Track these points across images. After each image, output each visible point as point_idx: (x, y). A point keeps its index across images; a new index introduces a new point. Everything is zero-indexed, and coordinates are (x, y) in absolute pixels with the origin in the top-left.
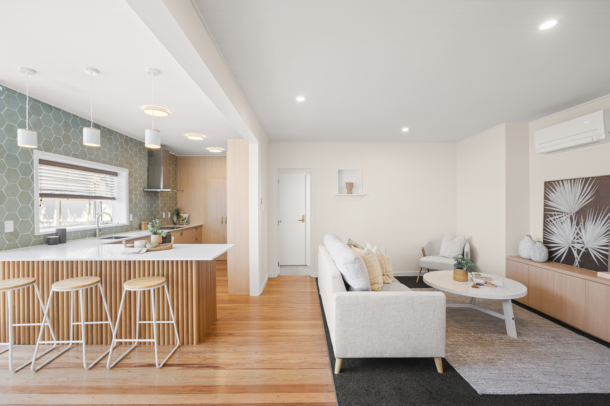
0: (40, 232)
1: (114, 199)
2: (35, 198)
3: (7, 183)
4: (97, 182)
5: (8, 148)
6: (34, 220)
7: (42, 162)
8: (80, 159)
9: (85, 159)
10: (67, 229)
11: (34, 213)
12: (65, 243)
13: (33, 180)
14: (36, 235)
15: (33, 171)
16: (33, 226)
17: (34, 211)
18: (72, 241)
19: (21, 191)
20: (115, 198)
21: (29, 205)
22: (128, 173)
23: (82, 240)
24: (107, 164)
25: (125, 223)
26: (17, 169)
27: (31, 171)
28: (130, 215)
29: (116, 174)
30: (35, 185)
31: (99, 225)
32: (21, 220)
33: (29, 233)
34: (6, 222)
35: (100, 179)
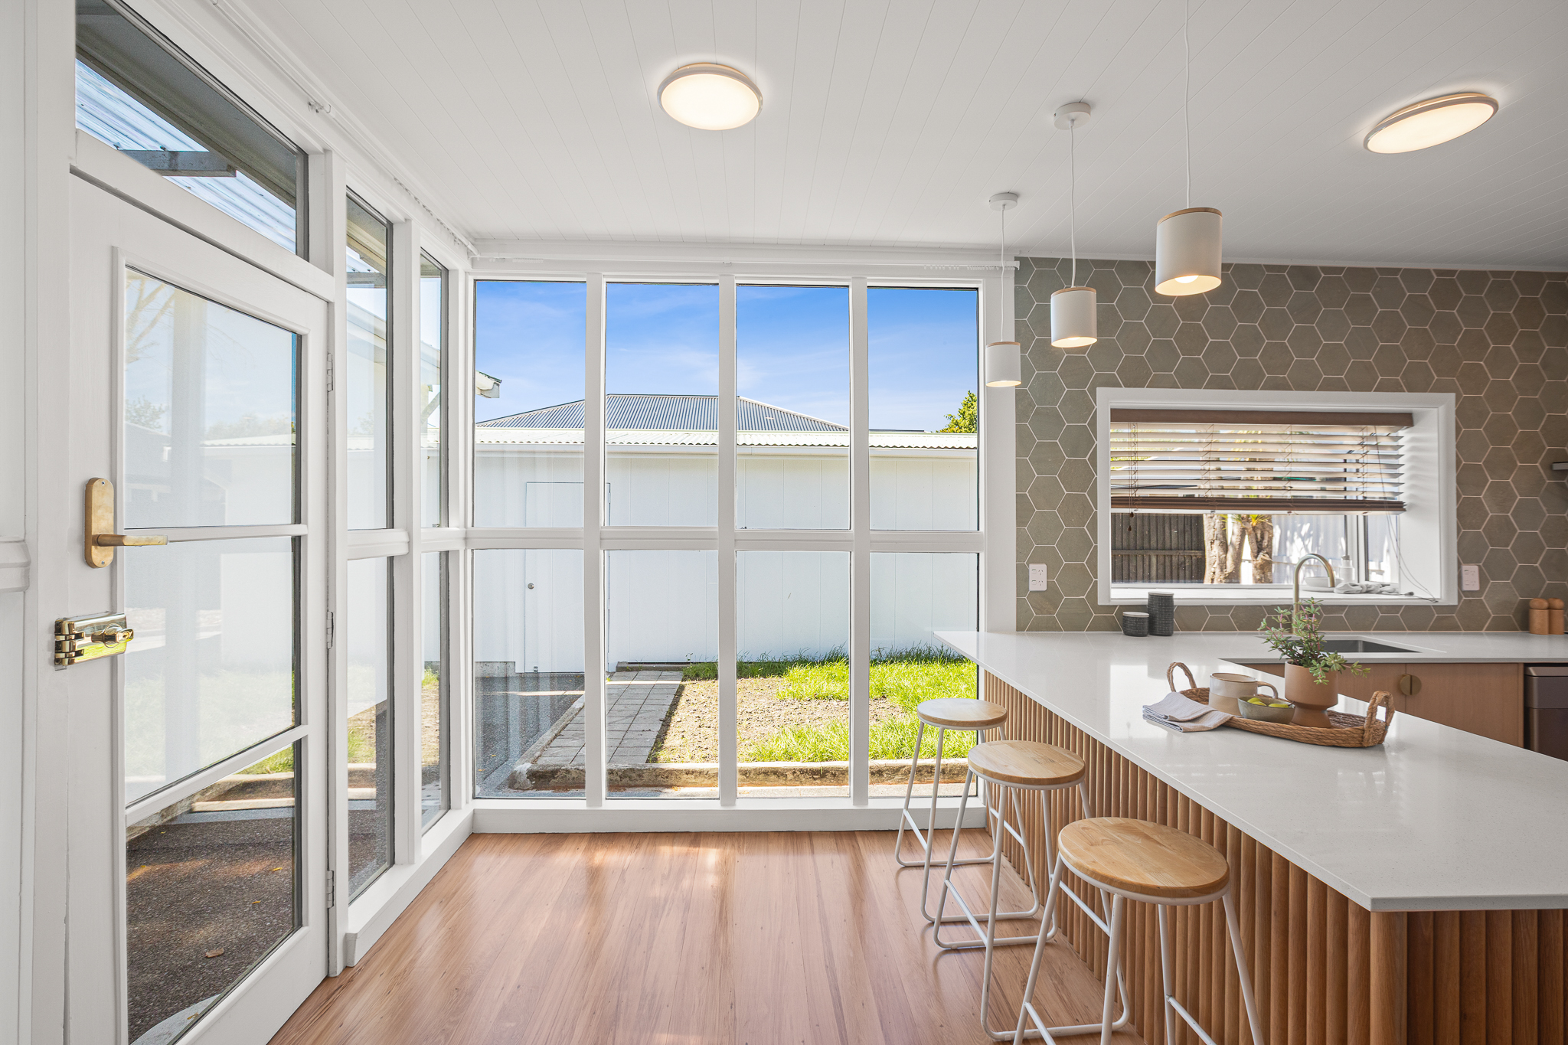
0: (1112, 597)
1: (1398, 506)
2: (1098, 511)
3: (1037, 475)
4: (1350, 452)
5: (1038, 395)
6: (1096, 566)
7: (1120, 415)
8: (1237, 391)
9: (1254, 388)
10: (1174, 597)
11: (1096, 547)
12: (1169, 634)
13: (1095, 466)
14: (1099, 604)
15: (1096, 442)
16: (1094, 580)
17: (1096, 543)
18: (1204, 634)
19: (1066, 493)
20: (1401, 503)
21: (1085, 528)
22: (1454, 409)
23: (1240, 634)
24: (1345, 389)
25: (1437, 596)
26: (1057, 441)
27: (1090, 442)
28: (1465, 567)
29: (1405, 420)
30: (1099, 477)
31: (1301, 596)
32: (1065, 563)
33: (1084, 597)
34: (1032, 566)
35: (1356, 442)
